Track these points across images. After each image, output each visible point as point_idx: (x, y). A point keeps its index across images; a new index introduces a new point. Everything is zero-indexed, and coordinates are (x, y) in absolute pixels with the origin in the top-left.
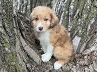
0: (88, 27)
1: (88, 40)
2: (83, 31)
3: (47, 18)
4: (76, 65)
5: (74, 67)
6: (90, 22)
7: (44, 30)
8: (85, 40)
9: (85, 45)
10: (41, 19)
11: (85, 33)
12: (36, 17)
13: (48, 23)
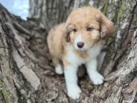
0: (116, 34)
1: (118, 57)
2: (109, 42)
3: (92, 25)
4: (89, 96)
5: (86, 98)
6: (120, 25)
7: (85, 47)
8: (112, 57)
9: (111, 64)
10: (81, 28)
11: (112, 45)
12: (73, 27)
13: (95, 34)
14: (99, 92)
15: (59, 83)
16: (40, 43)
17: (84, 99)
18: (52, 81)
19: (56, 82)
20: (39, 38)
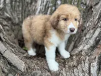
14: (72, 63)
15: (38, 62)
16: (8, 30)
17: (62, 70)
18: (32, 62)
19: (36, 62)
20: (6, 26)
